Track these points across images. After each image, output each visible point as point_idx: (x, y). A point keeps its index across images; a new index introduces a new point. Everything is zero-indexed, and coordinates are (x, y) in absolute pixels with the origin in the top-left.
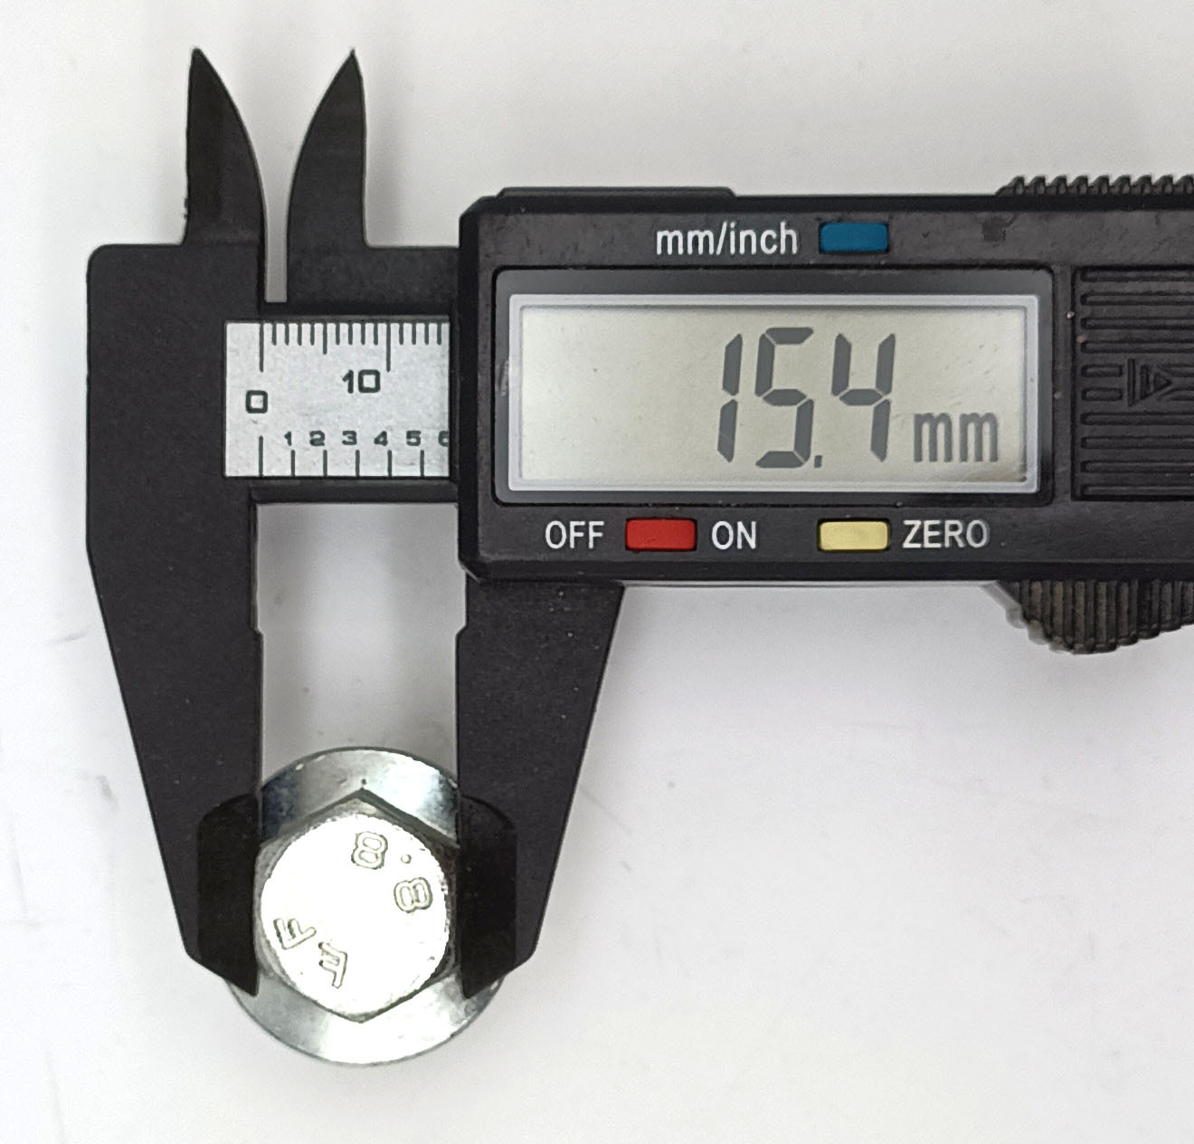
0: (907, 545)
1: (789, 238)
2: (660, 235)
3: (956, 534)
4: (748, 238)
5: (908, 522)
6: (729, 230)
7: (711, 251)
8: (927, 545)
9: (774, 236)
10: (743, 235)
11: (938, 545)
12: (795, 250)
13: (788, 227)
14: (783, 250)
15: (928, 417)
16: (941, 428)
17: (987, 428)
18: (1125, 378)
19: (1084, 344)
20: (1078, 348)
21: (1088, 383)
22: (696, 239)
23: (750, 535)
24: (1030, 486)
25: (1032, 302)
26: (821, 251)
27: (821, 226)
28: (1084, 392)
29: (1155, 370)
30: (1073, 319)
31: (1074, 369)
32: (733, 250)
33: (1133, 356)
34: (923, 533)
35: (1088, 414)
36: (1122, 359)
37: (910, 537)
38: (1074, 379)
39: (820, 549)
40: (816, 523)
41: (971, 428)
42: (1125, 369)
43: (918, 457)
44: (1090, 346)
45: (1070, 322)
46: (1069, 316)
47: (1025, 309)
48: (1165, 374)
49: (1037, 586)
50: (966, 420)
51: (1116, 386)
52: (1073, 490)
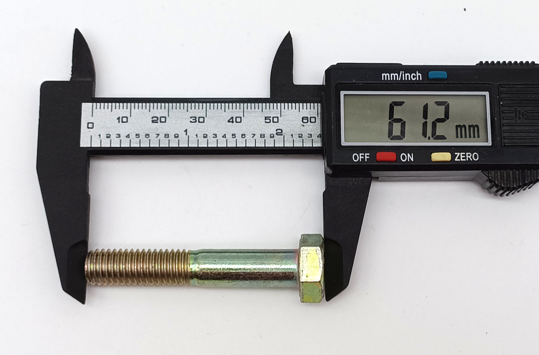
0: (456, 160)
1: (419, 76)
2: (383, 75)
3: (470, 157)
4: (408, 76)
5: (456, 154)
6: (402, 73)
7: (398, 79)
8: (462, 160)
9: (415, 75)
10: (406, 75)
11: (465, 160)
12: (421, 79)
13: (418, 73)
14: (418, 79)
15: (460, 126)
16: (463, 129)
17: (476, 129)
18: (514, 113)
19: (502, 104)
20: (501, 105)
21: (504, 115)
22: (393, 76)
23: (412, 157)
24: (489, 144)
25: (487, 94)
26: (428, 79)
27: (428, 72)
28: (503, 117)
29: (522, 111)
30: (499, 97)
31: (500, 111)
32: (404, 79)
33: (516, 107)
34: (460, 157)
35: (504, 124)
36: (513, 109)
37: (457, 157)
38: (500, 114)
39: (431, 161)
40: (430, 154)
41: (472, 129)
42: (514, 112)
43: (457, 137)
44: (504, 105)
45: (498, 99)
46: (498, 97)
47: (485, 96)
48: (525, 112)
49: (493, 172)
50: (470, 126)
51: (512, 116)
52: (502, 144)
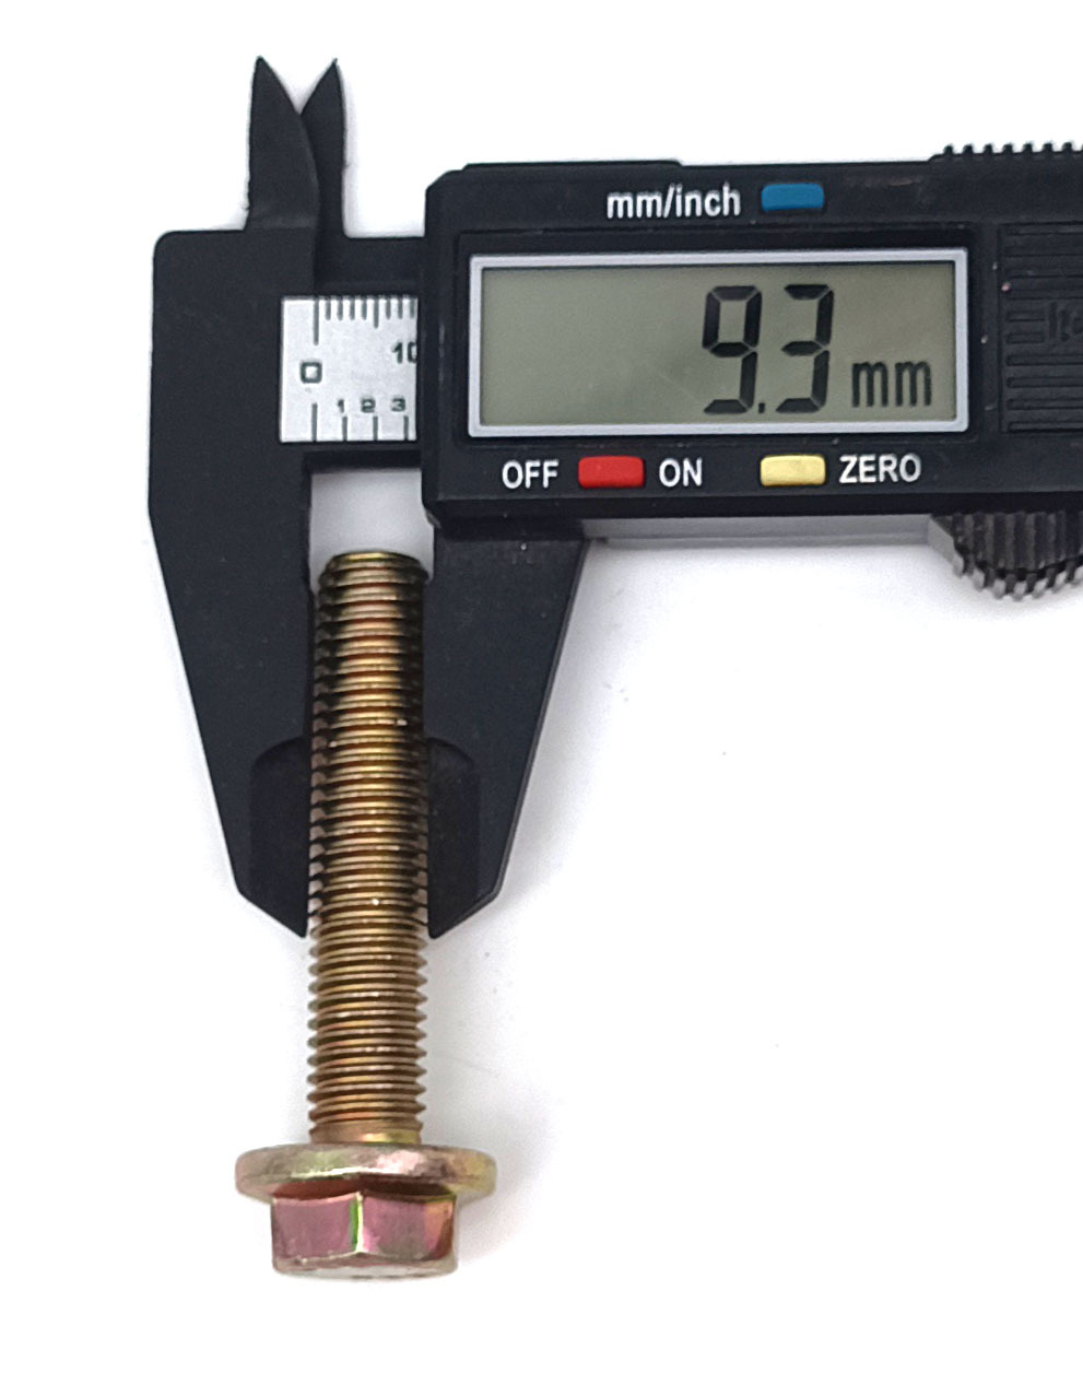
0: (844, 479)
1: (731, 201)
2: (611, 200)
3: (891, 469)
4: (693, 202)
5: (844, 459)
6: (675, 193)
7: (659, 214)
8: (863, 479)
9: (717, 198)
12: (737, 211)
13: (731, 189)
14: (726, 212)
15: (866, 365)
16: (878, 376)
17: (921, 374)
19: (1007, 292)
20: (1003, 296)
21: (1013, 328)
22: (644, 203)
23: (696, 472)
24: (960, 425)
25: (959, 256)
26: (761, 211)
27: (762, 189)
28: (1010, 336)
30: (999, 269)
31: (999, 316)
32: (679, 213)
34: (859, 469)
35: (1012, 357)
36: (1046, 304)
37: (847, 472)
38: (999, 324)
39: (762, 485)
40: (757, 460)
41: (906, 375)
43: (856, 402)
44: (1013, 295)
45: (996, 274)
46: (995, 267)
47: (952, 263)
50: (900, 367)
51: (1040, 329)
52: (1000, 426)
